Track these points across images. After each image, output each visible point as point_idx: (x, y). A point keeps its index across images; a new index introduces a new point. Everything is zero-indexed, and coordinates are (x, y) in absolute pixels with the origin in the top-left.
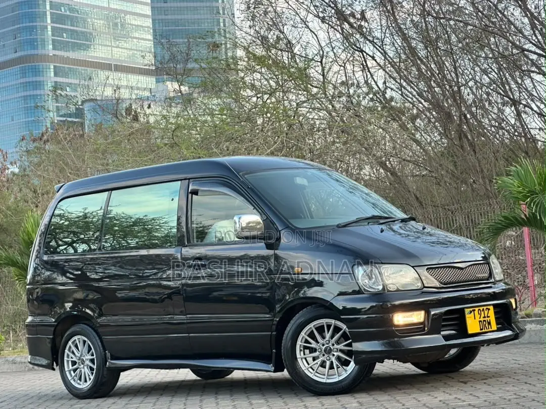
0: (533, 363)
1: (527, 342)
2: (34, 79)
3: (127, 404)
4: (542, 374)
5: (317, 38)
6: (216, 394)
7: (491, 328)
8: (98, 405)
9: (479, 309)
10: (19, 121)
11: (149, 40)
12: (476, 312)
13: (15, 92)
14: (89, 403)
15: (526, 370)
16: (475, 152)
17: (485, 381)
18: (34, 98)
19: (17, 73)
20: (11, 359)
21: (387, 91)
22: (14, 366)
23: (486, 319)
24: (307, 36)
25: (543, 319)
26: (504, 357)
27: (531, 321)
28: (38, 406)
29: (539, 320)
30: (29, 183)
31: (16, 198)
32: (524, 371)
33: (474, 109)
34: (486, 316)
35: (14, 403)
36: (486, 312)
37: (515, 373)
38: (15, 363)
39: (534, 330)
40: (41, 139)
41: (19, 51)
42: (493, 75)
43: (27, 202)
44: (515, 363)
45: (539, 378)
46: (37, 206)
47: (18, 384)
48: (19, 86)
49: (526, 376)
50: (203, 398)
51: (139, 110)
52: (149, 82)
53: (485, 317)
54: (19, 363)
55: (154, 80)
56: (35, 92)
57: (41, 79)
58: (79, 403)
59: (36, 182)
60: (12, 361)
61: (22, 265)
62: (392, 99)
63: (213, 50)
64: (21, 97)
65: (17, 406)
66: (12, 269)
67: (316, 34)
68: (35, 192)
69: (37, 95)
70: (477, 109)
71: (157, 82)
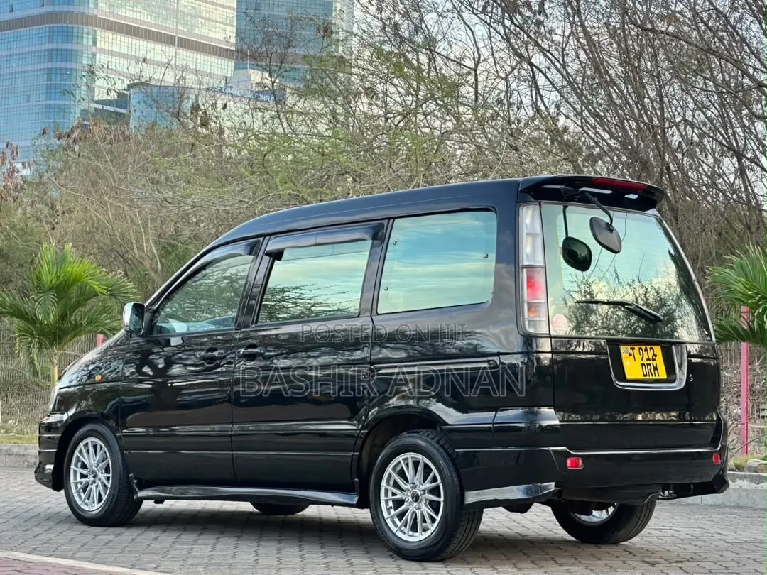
0: (746, 542)
1: (733, 504)
2: (65, 46)
3: (174, 543)
4: (760, 562)
5: (474, 36)
6: (300, 541)
8: (134, 539)
10: (38, 103)
11: (230, 8)
13: (36, 62)
14: (119, 534)
15: (738, 554)
16: (677, 220)
17: (680, 565)
18: (61, 74)
19: (40, 35)
20: (5, 448)
21: (560, 117)
22: (8, 459)
24: (459, 31)
25: (759, 476)
26: (704, 526)
27: (742, 475)
28: (48, 530)
29: (754, 475)
30: (45, 194)
31: (25, 214)
32: (735, 555)
33: (679, 156)
35: (13, 521)
37: (722, 556)
38: (10, 454)
39: (746, 490)
40: (69, 136)
41: (47, 5)
42: (712, 112)
43: (40, 221)
44: (721, 540)
45: (756, 568)
46: (53, 229)
47: (16, 489)
48: (43, 53)
49: (738, 563)
50: (281, 545)
51: (210, 111)
52: (225, 67)
54: (16, 455)
55: (233, 64)
56: (63, 65)
57: (74, 47)
58: (105, 533)
59: (54, 194)
60: (6, 451)
61: (32, 318)
62: (566, 129)
63: (323, 37)
64: (44, 69)
65: (18, 528)
66: (16, 320)
67: (473, 29)
68: (53, 207)
69: (66, 69)
70: (683, 155)
71: (236, 69)
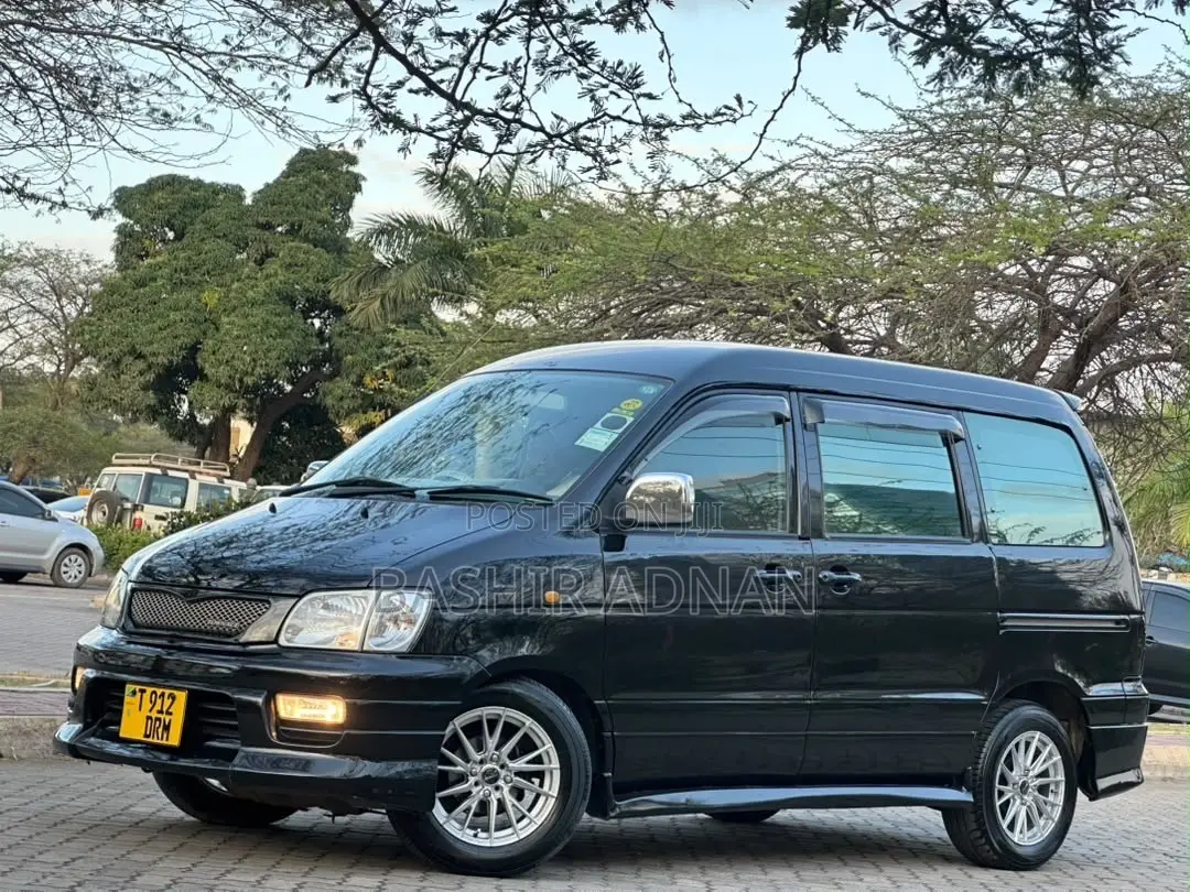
7: (167, 739)
9: (154, 692)
12: (147, 696)
23: (162, 716)
34: (165, 710)
36: (167, 702)
53: (161, 712)
